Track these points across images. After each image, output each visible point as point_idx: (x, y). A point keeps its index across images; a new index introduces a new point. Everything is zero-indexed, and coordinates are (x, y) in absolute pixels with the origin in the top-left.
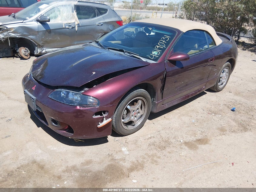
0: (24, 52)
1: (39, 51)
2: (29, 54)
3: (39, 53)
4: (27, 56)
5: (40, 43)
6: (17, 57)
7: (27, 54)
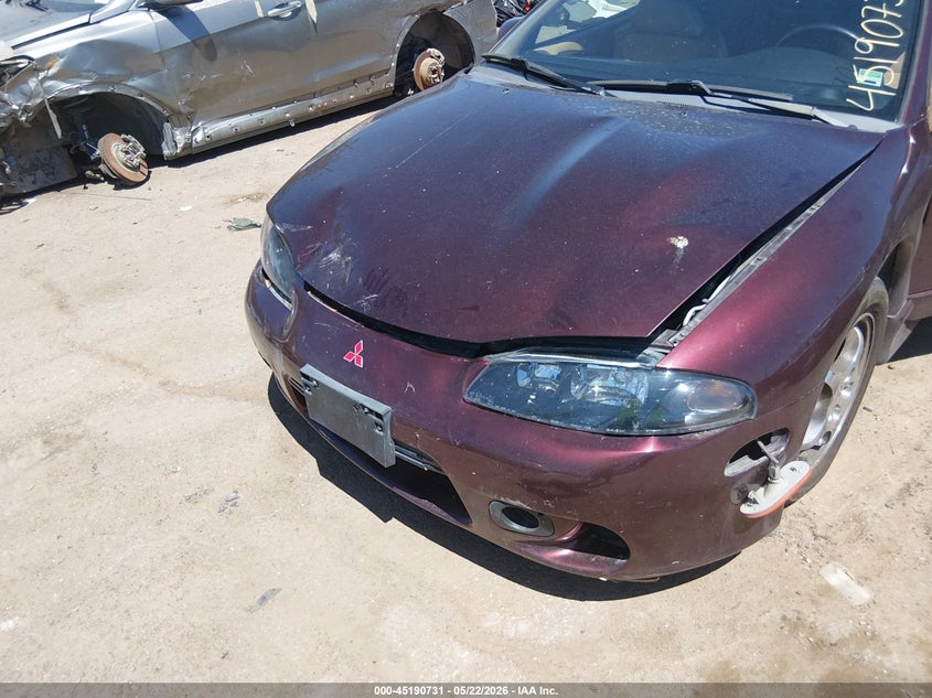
0: (122, 155)
1: (181, 138)
2: (145, 160)
3: (184, 149)
4: (136, 169)
5: (180, 104)
6: (96, 181)
7: (136, 161)
